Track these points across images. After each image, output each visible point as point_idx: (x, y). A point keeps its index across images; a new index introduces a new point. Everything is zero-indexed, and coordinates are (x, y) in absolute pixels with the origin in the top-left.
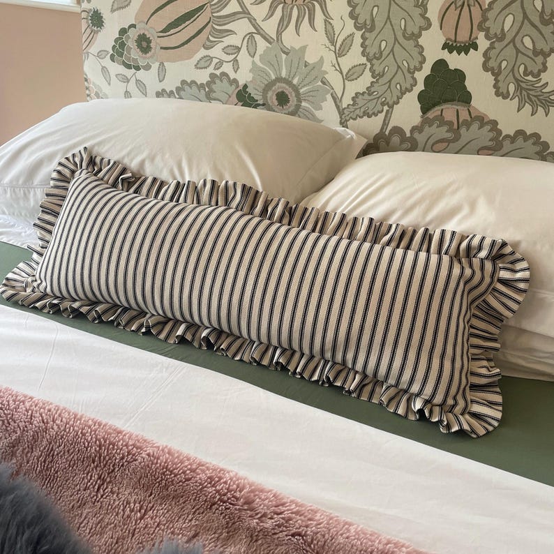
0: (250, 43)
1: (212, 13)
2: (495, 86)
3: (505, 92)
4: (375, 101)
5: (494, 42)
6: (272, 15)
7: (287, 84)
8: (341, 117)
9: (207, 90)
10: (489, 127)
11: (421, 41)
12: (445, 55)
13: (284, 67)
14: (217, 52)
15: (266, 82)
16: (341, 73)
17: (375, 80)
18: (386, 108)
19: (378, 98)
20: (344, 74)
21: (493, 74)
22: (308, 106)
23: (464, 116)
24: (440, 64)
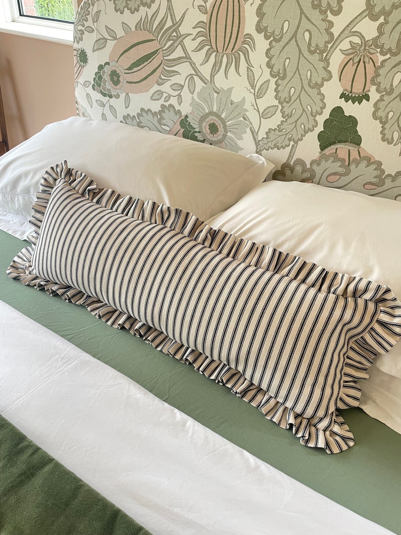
0: (190, 82)
1: (163, 57)
2: (382, 133)
3: (390, 138)
4: (284, 136)
5: (383, 95)
6: (207, 61)
7: (217, 117)
8: (257, 147)
9: (159, 117)
10: (374, 166)
11: (323, 90)
12: (342, 103)
13: (215, 104)
14: (166, 88)
15: (202, 115)
16: (258, 111)
17: (284, 120)
18: (292, 143)
19: (287, 134)
20: (261, 113)
21: (381, 122)
22: (232, 136)
23: (354, 155)
24: (338, 111)
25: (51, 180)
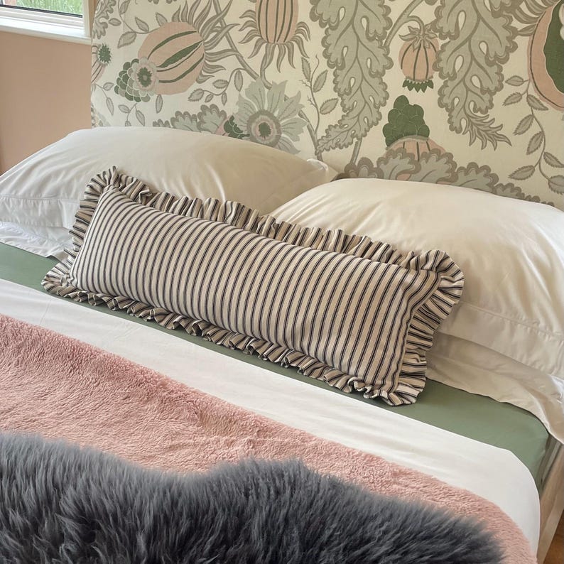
0: (237, 77)
1: (205, 50)
2: (449, 121)
3: (458, 126)
4: (346, 133)
5: (447, 81)
6: (257, 52)
7: (269, 117)
8: (316, 148)
9: (198, 120)
10: (444, 160)
11: (385, 79)
12: (405, 92)
13: (266, 101)
14: (208, 86)
15: (251, 115)
16: (316, 106)
17: (345, 114)
18: (355, 140)
19: (349, 130)
20: (319, 108)
21: (447, 110)
22: (288, 137)
23: (423, 148)
24: (402, 100)
25: (98, 187)
